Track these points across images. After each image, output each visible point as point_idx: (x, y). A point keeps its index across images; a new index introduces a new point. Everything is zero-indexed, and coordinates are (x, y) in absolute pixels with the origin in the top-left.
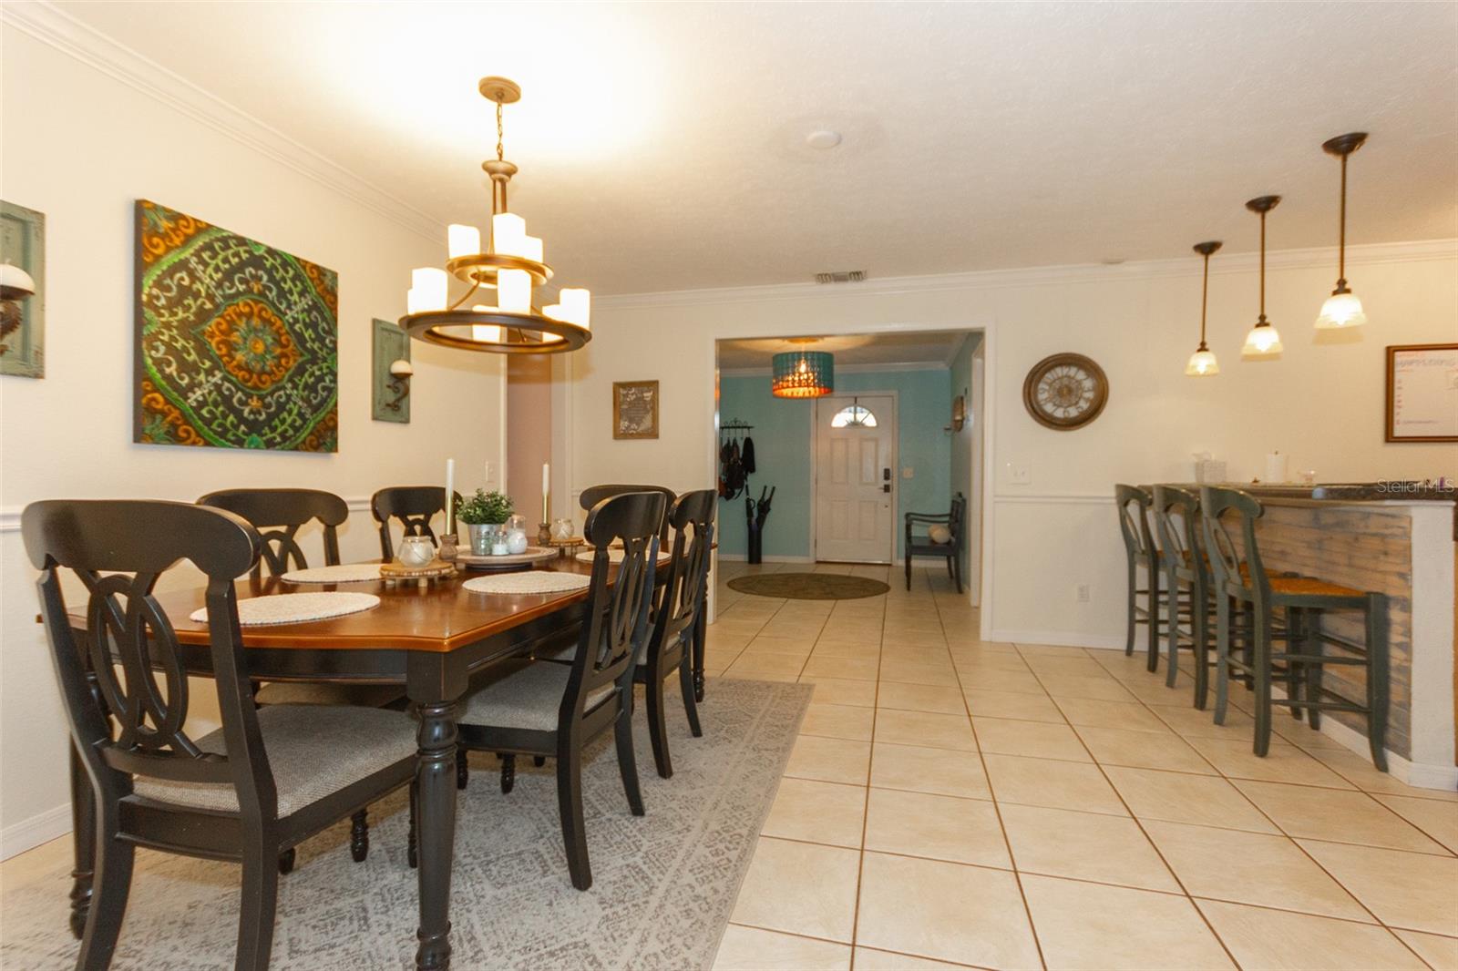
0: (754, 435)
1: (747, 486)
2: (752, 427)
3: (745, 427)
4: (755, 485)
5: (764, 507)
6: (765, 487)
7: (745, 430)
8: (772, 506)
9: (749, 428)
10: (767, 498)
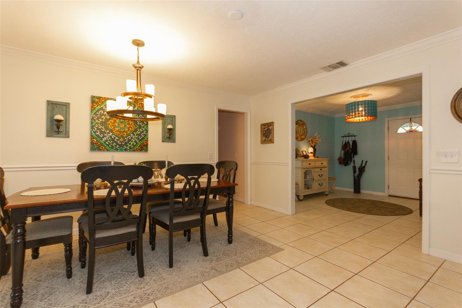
0: (357, 139)
1: (354, 160)
2: (356, 136)
3: (353, 136)
4: (358, 160)
5: (362, 169)
6: (363, 161)
7: (353, 137)
8: (366, 169)
9: (355, 136)
10: (363, 165)
